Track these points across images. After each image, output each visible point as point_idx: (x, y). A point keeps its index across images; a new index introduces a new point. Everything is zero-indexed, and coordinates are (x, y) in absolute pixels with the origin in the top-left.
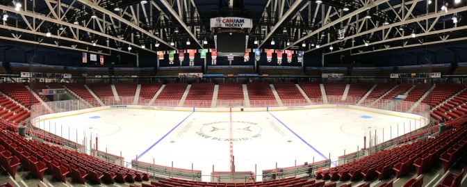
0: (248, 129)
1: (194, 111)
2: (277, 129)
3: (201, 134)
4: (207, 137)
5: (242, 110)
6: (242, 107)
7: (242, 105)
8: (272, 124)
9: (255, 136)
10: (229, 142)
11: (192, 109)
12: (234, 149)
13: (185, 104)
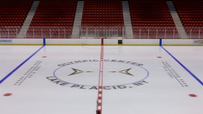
0: (127, 72)
1: (44, 44)
2: (173, 74)
3: (55, 80)
4: (64, 84)
5: (120, 42)
6: (120, 38)
7: (120, 34)
8: (166, 65)
9: (138, 84)
10: (96, 92)
11: (41, 41)
12: (104, 102)
13: (30, 34)
